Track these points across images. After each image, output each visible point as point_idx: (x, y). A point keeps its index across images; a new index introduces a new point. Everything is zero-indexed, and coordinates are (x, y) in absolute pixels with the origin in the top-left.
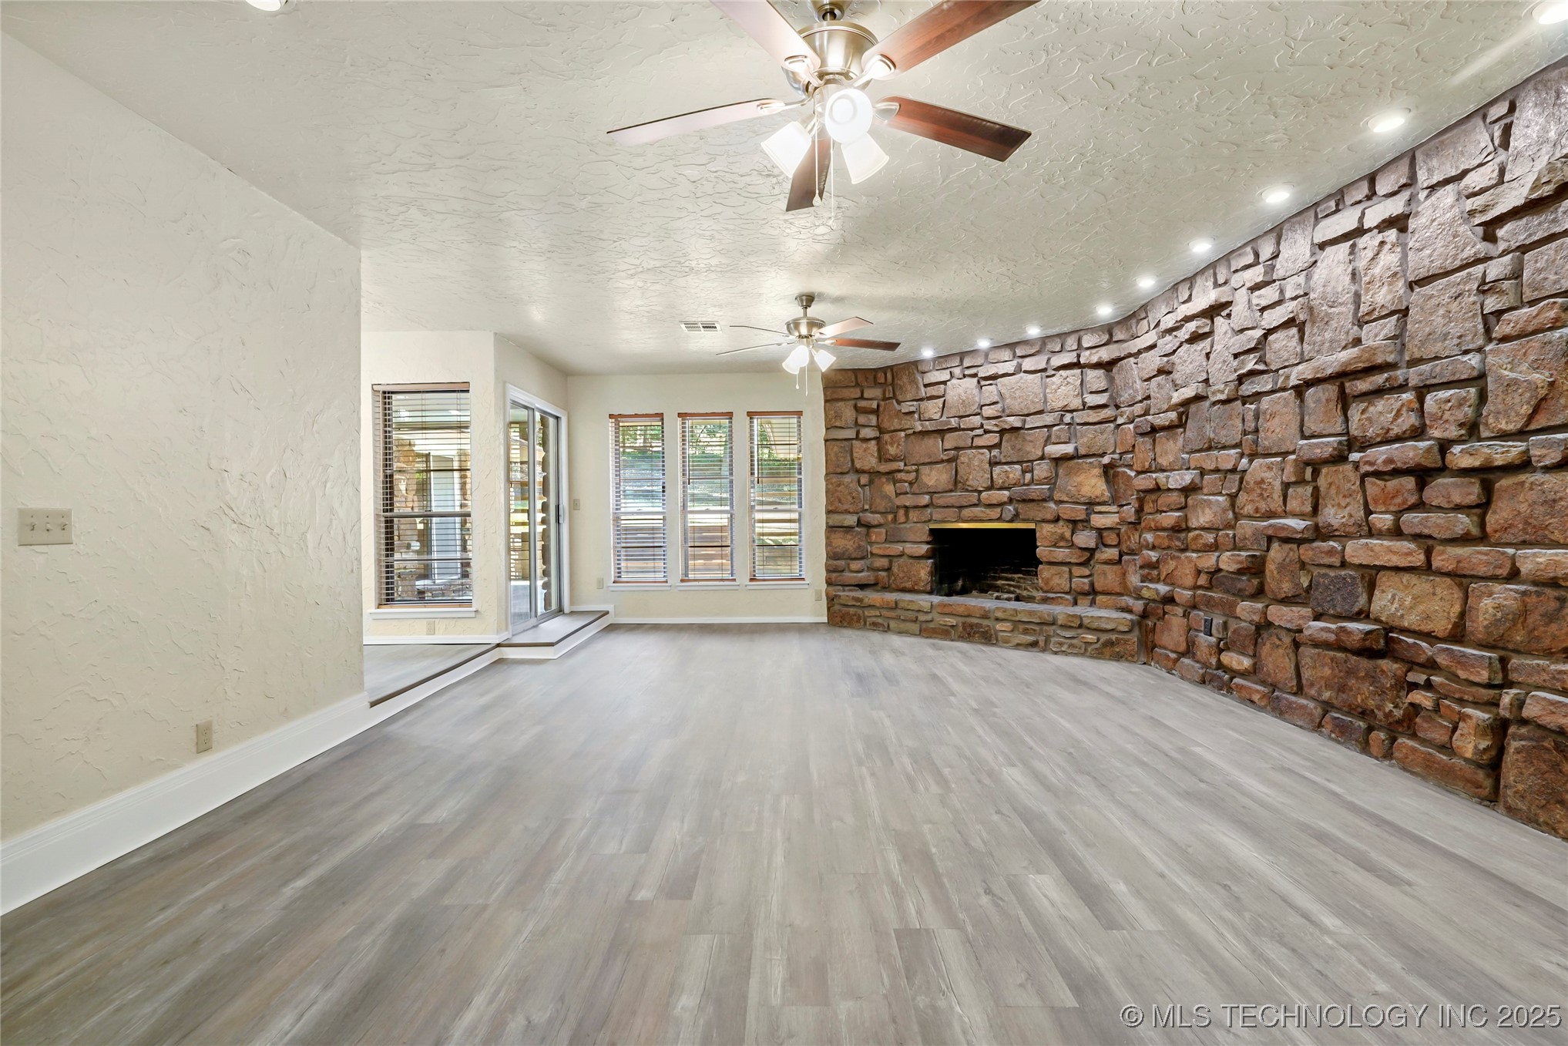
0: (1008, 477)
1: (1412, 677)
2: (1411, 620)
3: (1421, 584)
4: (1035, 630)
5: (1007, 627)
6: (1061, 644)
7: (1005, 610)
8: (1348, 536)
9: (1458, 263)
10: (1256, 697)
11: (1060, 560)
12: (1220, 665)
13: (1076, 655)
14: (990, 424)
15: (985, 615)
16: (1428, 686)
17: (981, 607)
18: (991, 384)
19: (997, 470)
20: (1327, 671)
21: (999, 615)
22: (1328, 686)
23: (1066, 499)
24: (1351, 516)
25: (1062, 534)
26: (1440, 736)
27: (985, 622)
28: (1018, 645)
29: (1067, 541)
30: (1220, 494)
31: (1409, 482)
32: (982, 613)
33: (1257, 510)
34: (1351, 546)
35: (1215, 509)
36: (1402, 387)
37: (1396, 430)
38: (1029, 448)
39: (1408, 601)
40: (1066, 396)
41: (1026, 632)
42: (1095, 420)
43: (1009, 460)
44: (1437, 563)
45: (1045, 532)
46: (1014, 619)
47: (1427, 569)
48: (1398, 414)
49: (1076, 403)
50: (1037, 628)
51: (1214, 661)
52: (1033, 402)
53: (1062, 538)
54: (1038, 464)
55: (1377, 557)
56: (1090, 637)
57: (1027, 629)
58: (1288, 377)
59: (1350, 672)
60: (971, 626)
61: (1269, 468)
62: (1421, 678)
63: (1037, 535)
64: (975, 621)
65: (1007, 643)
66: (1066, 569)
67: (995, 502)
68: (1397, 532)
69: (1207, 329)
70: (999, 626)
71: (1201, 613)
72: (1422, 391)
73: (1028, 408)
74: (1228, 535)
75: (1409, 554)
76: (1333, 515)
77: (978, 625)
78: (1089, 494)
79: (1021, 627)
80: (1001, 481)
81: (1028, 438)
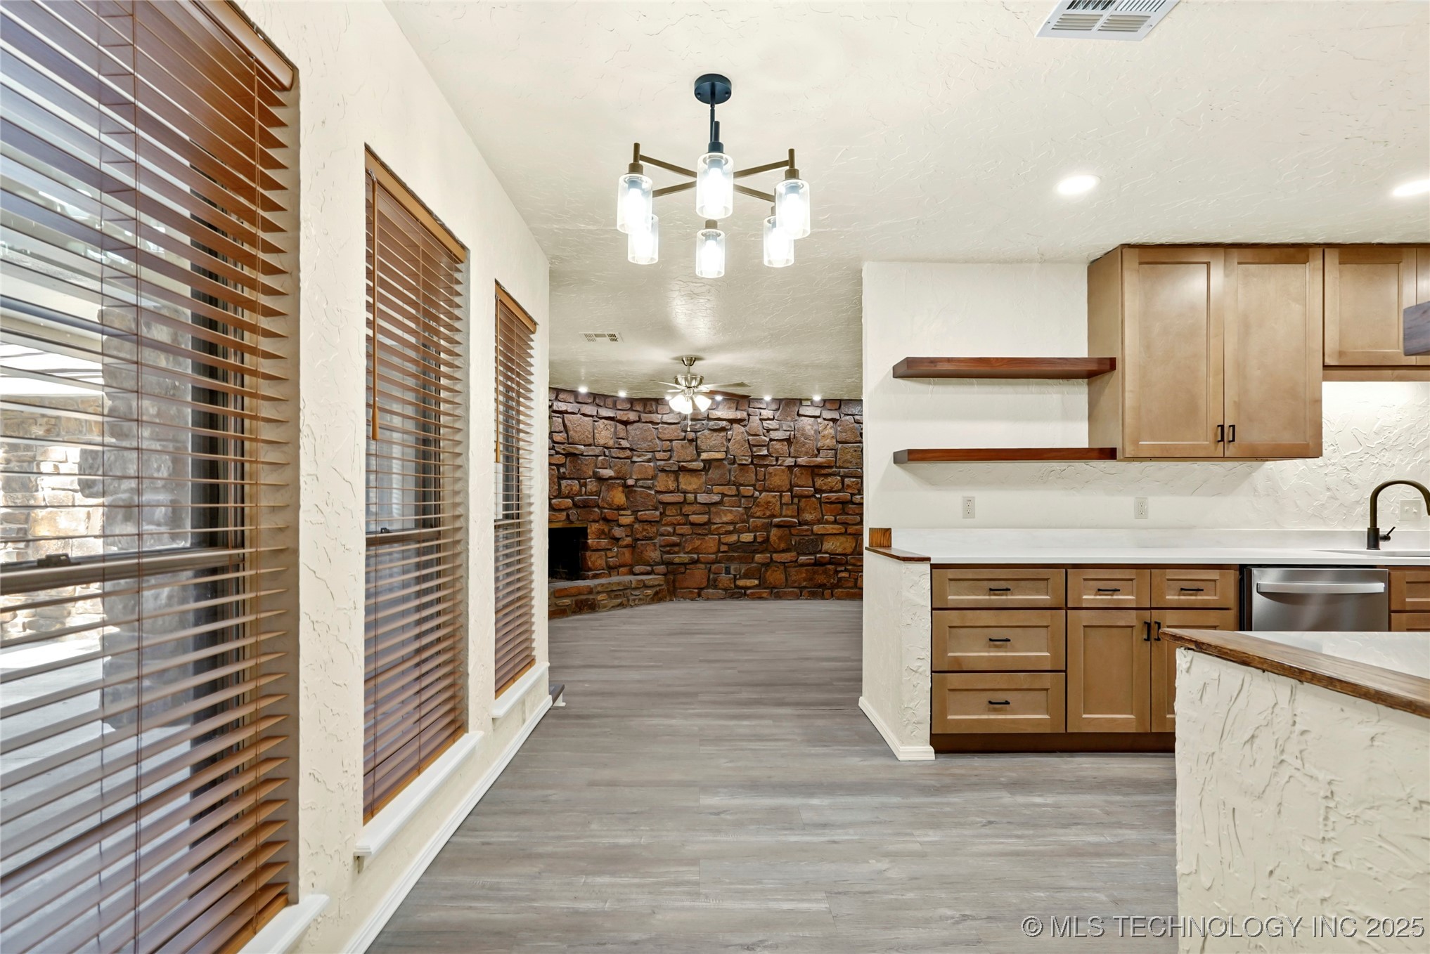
0: (572, 489)
1: (839, 569)
2: (839, 550)
3: (842, 539)
4: (620, 595)
5: (604, 597)
6: (634, 600)
7: (603, 585)
8: (814, 524)
9: (854, 441)
10: (765, 595)
11: (603, 547)
12: (737, 587)
13: (644, 604)
14: (559, 447)
15: (591, 591)
16: (846, 570)
17: (588, 586)
18: (558, 417)
19: (564, 483)
20: (804, 575)
21: (599, 589)
22: (805, 580)
23: (606, 506)
24: (816, 517)
25: (603, 530)
26: (851, 584)
27: (591, 597)
28: (613, 607)
29: (605, 534)
30: (739, 507)
31: (840, 506)
32: (588, 590)
33: (764, 514)
34: (815, 528)
35: (736, 514)
36: (838, 474)
37: (835, 489)
38: (585, 468)
39: (838, 544)
40: (606, 438)
41: (616, 597)
42: (623, 457)
43: (572, 476)
44: (849, 531)
45: (593, 528)
46: (607, 590)
47: (846, 533)
48: (836, 483)
49: (611, 443)
50: (621, 593)
51: (733, 586)
52: (587, 437)
53: (603, 532)
54: (591, 482)
55: (828, 530)
56: (649, 592)
57: (617, 595)
58: (784, 461)
59: (814, 573)
60: (582, 601)
61: (774, 497)
62: (843, 568)
63: (589, 531)
64: (584, 597)
65: (605, 608)
66: (603, 553)
67: (563, 507)
68: (835, 522)
69: (729, 427)
70: (600, 597)
71: (723, 565)
72: (843, 477)
73: (585, 441)
74: (746, 526)
75: (840, 529)
76: (808, 517)
77: (587, 600)
78: (618, 504)
79: (613, 595)
80: (567, 492)
81: (584, 462)
